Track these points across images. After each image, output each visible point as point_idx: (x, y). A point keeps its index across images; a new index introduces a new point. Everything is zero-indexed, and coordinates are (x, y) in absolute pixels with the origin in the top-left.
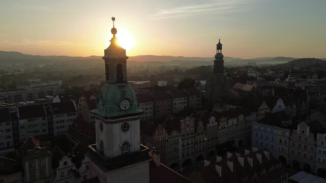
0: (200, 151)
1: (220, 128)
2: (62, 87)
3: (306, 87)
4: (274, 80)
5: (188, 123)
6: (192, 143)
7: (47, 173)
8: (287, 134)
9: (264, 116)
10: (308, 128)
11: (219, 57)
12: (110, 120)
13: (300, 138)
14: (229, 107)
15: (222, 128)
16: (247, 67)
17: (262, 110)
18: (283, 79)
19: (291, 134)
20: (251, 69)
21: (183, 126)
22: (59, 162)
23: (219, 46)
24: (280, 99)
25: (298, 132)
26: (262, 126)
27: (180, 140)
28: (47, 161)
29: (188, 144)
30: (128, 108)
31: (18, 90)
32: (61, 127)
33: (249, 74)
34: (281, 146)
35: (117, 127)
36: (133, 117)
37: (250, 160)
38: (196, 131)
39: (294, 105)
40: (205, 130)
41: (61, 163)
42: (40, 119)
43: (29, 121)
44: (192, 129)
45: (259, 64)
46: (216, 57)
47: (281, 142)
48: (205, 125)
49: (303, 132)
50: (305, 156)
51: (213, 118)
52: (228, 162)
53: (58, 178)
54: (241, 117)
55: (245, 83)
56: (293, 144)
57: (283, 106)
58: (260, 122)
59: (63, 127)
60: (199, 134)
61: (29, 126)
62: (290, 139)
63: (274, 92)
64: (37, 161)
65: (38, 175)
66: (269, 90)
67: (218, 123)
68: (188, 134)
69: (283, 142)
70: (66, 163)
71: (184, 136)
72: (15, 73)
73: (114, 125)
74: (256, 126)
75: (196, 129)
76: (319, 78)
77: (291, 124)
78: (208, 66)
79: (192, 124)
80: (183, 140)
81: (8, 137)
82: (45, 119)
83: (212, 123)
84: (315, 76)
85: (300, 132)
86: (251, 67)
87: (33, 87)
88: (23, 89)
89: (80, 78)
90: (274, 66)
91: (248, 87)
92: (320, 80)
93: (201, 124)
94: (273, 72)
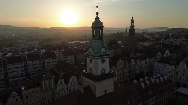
0: (127, 77)
1: (137, 65)
2: (39, 45)
3: (180, 44)
4: (160, 40)
5: (120, 62)
6: (122, 73)
7: (53, 87)
8: (174, 68)
9: (160, 59)
10: (185, 65)
11: (132, 27)
12: (96, 57)
13: (181, 70)
14: (139, 55)
15: (138, 65)
16: (143, 33)
17: (158, 56)
18: (165, 39)
19: (176, 68)
20: (146, 34)
21: (118, 64)
22: (58, 82)
23: (132, 21)
24: (167, 50)
25: (180, 67)
26: (160, 64)
27: (116, 71)
28: (52, 81)
29: (120, 74)
30: (104, 51)
31: (15, 46)
32: (49, 65)
33: (145, 37)
34: (170, 75)
35: (100, 61)
36: (106, 56)
37: (157, 80)
38: (124, 67)
39: (175, 53)
40: (129, 66)
41: (59, 82)
42: (38, 61)
43: (33, 62)
44: (123, 66)
45: (149, 31)
46: (130, 27)
47: (170, 72)
48: (129, 63)
49: (183, 67)
50: (183, 79)
51: (133, 60)
52: (147, 81)
53: (57, 90)
54: (147, 59)
55: (145, 42)
56: (177, 73)
57: (169, 54)
58: (159, 62)
59: (50, 65)
60: (126, 69)
61: (33, 65)
62: (175, 70)
63: (162, 47)
64: (48, 81)
65: (48, 88)
66: (159, 45)
67: (136, 63)
68: (121, 68)
69: (171, 72)
70: (61, 82)
71: (118, 69)
72: (10, 37)
73: (99, 60)
74: (156, 64)
75: (124, 66)
76: (185, 39)
77: (175, 63)
78: (121, 32)
79: (123, 63)
80: (118, 71)
81: (22, 71)
82: (40, 61)
83: (133, 63)
84: (183, 37)
85: (181, 67)
86: (145, 33)
87: (23, 45)
88: (18, 46)
89: (49, 40)
90: (159, 33)
91: (147, 44)
92: (186, 40)
93: (127, 63)
94: (159, 36)
